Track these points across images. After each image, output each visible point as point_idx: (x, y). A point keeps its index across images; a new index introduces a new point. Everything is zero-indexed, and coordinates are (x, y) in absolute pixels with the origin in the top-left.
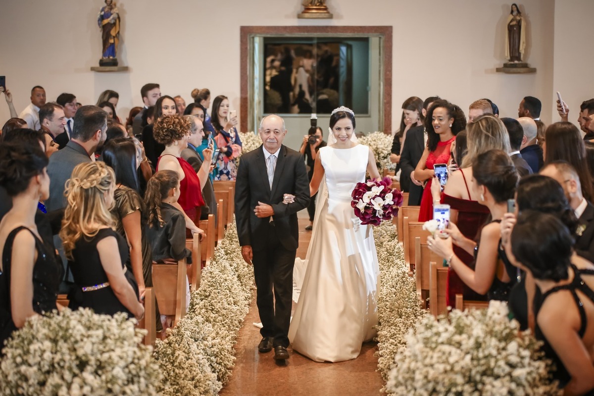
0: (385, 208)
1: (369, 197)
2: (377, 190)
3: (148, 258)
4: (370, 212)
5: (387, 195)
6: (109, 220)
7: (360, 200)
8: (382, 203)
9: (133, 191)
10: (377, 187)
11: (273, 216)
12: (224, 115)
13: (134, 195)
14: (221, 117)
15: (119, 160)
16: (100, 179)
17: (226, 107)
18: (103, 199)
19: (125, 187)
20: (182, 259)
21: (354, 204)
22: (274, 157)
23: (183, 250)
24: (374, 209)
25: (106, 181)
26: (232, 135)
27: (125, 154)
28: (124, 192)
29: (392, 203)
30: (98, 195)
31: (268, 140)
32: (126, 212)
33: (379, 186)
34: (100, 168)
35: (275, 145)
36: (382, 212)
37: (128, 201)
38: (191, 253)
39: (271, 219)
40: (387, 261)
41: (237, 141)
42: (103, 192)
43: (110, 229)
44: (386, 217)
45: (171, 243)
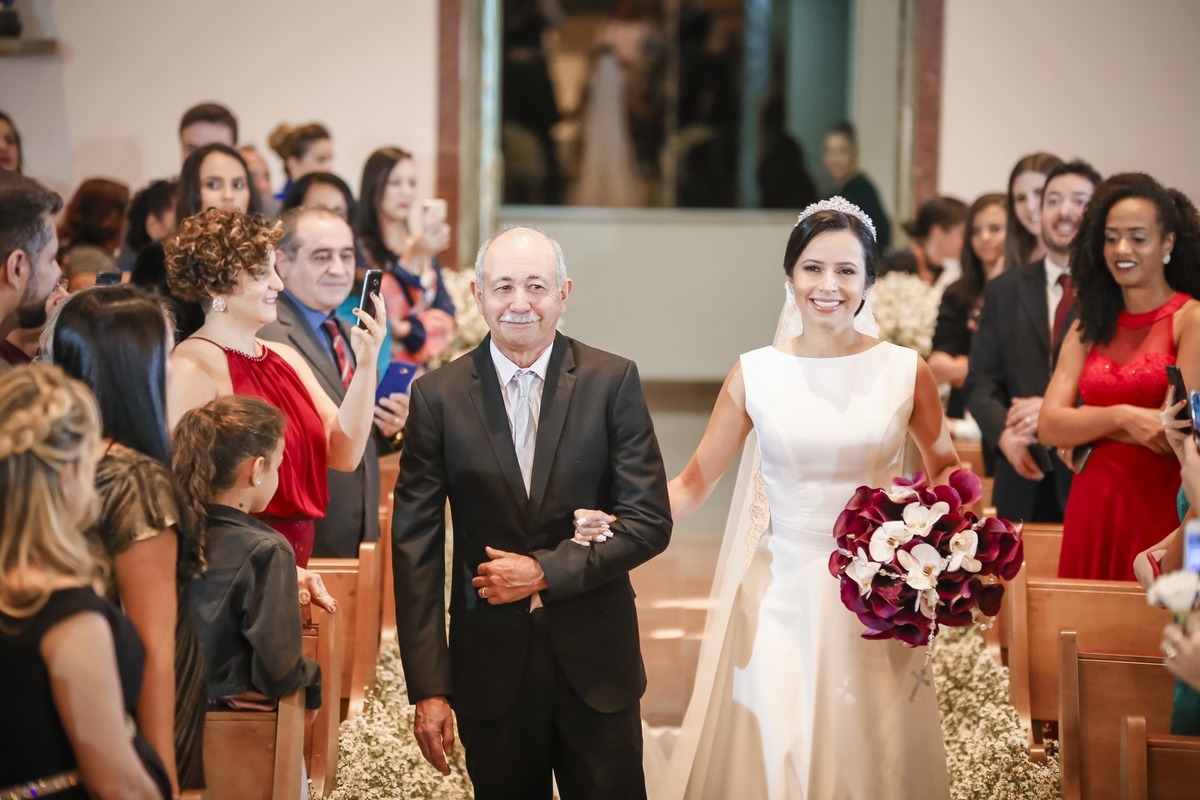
0: (947, 583)
1: (891, 542)
2: (921, 519)
3: (193, 693)
4: (891, 594)
5: (957, 537)
6: (80, 562)
7: (860, 550)
8: (938, 564)
9: (154, 466)
10: (924, 508)
11: (543, 593)
12: (401, 213)
13: (159, 477)
14: (392, 219)
15: (108, 361)
16: (45, 424)
17: (406, 188)
18: (58, 494)
19: (129, 451)
20: (292, 693)
21: (839, 563)
22: (531, 377)
23: (294, 663)
24: (906, 587)
25: (65, 431)
26: (427, 279)
27: (129, 343)
28: (124, 468)
29: (975, 566)
30: (40, 481)
31: (508, 317)
32: (130, 536)
33: (928, 501)
34: (46, 389)
35: (533, 333)
36: (934, 598)
37: (138, 497)
38: (318, 675)
39: (537, 603)
40: (945, 707)
41: (442, 302)
42: (58, 467)
43: (89, 589)
44: (954, 615)
45: (253, 641)
